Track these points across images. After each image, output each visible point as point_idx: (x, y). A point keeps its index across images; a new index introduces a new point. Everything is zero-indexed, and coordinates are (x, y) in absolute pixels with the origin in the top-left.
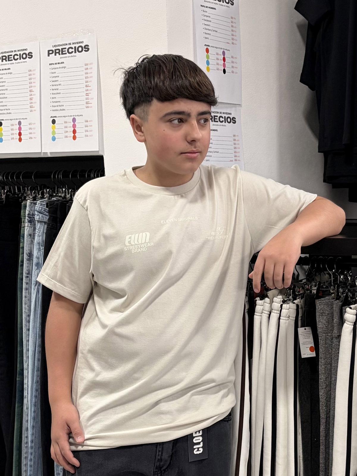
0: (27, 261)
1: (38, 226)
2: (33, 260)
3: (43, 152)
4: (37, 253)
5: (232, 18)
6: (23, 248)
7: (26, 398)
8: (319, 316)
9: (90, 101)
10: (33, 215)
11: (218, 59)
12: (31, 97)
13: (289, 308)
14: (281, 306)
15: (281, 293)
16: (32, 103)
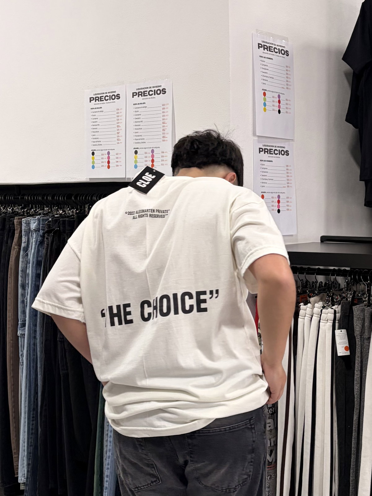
3: (127, 177)
5: (287, 67)
8: (356, 320)
9: (166, 135)
11: (273, 101)
12: (118, 131)
13: (328, 313)
14: (322, 311)
15: (321, 300)
16: (119, 136)
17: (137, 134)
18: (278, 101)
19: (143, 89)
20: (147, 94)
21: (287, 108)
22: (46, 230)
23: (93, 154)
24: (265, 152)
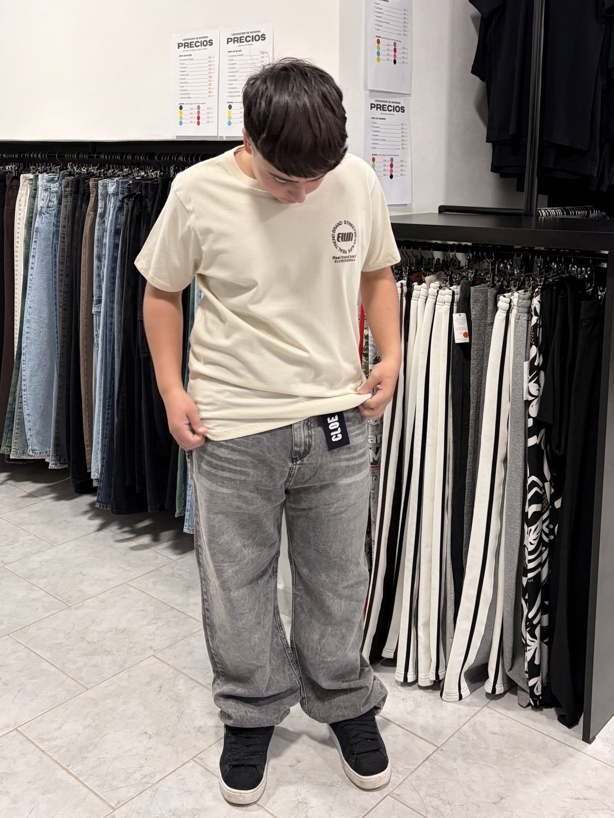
3: (219, 136)
5: (405, 10)
8: (473, 302)
11: (388, 50)
12: (210, 83)
13: (445, 294)
14: (438, 291)
15: (438, 279)
16: (211, 88)
17: (231, 86)
18: (393, 50)
19: (240, 34)
20: (244, 40)
21: (403, 58)
22: (126, 194)
23: (181, 108)
24: (377, 108)
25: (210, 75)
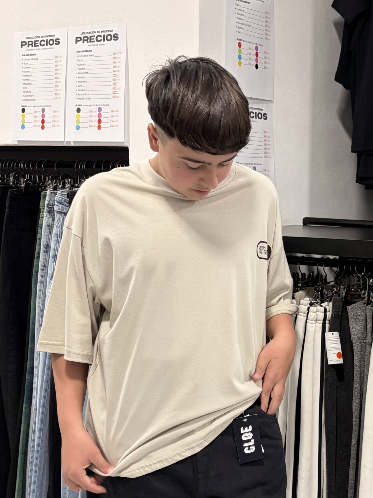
0: (44, 254)
1: (57, 216)
2: (50, 252)
3: (66, 140)
4: (55, 245)
5: (266, 13)
6: (40, 239)
7: (34, 398)
9: (118, 91)
10: (53, 205)
11: (250, 54)
12: (56, 84)
13: (317, 311)
16: (57, 90)
17: (80, 88)
18: (255, 54)
19: (90, 33)
20: (95, 40)
21: (265, 63)
23: (23, 111)
25: (56, 76)
